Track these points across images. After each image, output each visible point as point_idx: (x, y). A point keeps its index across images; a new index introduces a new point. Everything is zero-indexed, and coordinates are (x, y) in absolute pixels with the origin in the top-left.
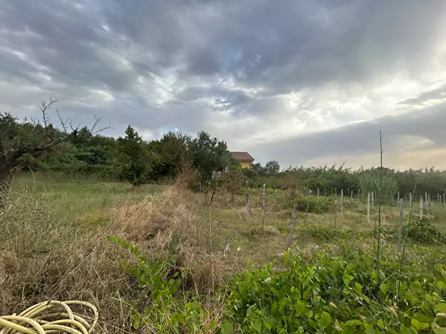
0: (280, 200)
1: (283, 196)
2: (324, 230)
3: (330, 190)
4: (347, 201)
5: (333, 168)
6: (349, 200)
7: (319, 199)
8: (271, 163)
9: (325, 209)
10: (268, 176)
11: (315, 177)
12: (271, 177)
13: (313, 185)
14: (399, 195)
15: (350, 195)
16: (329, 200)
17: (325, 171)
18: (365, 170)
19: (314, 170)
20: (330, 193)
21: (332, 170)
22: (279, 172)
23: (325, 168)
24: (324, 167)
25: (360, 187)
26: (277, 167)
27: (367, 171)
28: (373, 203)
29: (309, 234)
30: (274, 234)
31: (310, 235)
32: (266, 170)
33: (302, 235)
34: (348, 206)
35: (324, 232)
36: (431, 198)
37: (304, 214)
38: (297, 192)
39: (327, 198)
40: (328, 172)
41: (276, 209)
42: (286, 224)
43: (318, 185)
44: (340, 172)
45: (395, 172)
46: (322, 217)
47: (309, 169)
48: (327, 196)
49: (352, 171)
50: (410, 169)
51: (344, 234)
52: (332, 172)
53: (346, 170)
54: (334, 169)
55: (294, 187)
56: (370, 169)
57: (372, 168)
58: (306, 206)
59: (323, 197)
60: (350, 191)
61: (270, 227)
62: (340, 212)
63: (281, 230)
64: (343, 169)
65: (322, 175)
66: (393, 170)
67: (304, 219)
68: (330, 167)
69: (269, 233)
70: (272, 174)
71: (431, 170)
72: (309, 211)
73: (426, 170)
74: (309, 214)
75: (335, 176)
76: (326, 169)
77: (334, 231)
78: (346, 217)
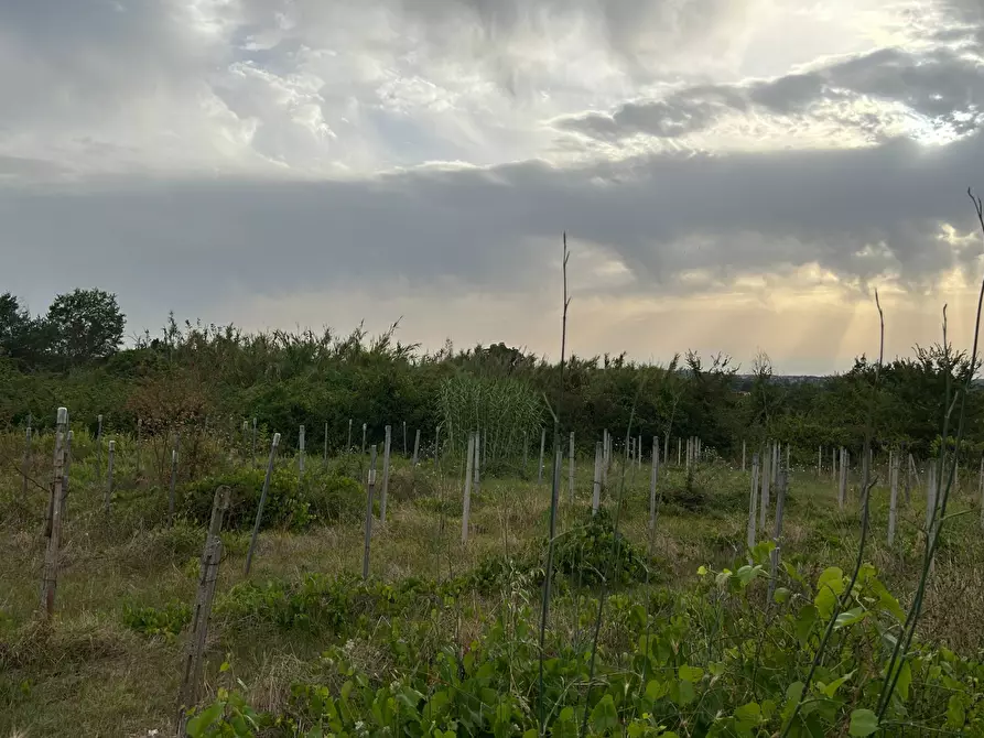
0: (130, 486)
1: (143, 468)
2: (326, 594)
3: (342, 428)
4: (401, 472)
5: (352, 339)
6: (408, 468)
7: (303, 467)
8: (80, 301)
9: (326, 510)
10: (60, 366)
11: (287, 375)
12: (76, 373)
13: (278, 410)
14: (543, 444)
15: (411, 450)
16: (342, 473)
17: (324, 352)
18: (456, 353)
19: (281, 346)
20: (344, 442)
21: (351, 350)
22: (122, 348)
23: (327, 338)
24: (320, 335)
25: (442, 418)
26: (110, 322)
27: (463, 357)
28: (477, 473)
29: (269, 619)
30: (106, 652)
31: (272, 625)
32: (46, 333)
33: (237, 630)
34: (404, 492)
35: (323, 602)
36: (614, 449)
37: (245, 538)
38: (212, 444)
39: (333, 464)
40: (337, 358)
41: (109, 531)
42: (165, 595)
43: (298, 411)
44: (378, 358)
45: (537, 363)
46: (315, 543)
47: (263, 339)
48: (333, 455)
49: (418, 355)
50: (574, 357)
51: (392, 601)
52: (352, 359)
53: (400, 350)
54: (358, 346)
55: (197, 419)
56: (472, 351)
57: (478, 349)
58: (251, 505)
59: (317, 463)
60: (412, 434)
61: (87, 620)
62: (379, 516)
63: (139, 624)
64: (392, 346)
65: (315, 370)
66: (532, 359)
67: (244, 562)
68: (344, 338)
69: (81, 652)
70: (80, 360)
71: (619, 361)
72: (265, 526)
73: (607, 363)
74: (262, 536)
75: (362, 376)
76: (331, 346)
77: (362, 590)
78: (399, 532)
